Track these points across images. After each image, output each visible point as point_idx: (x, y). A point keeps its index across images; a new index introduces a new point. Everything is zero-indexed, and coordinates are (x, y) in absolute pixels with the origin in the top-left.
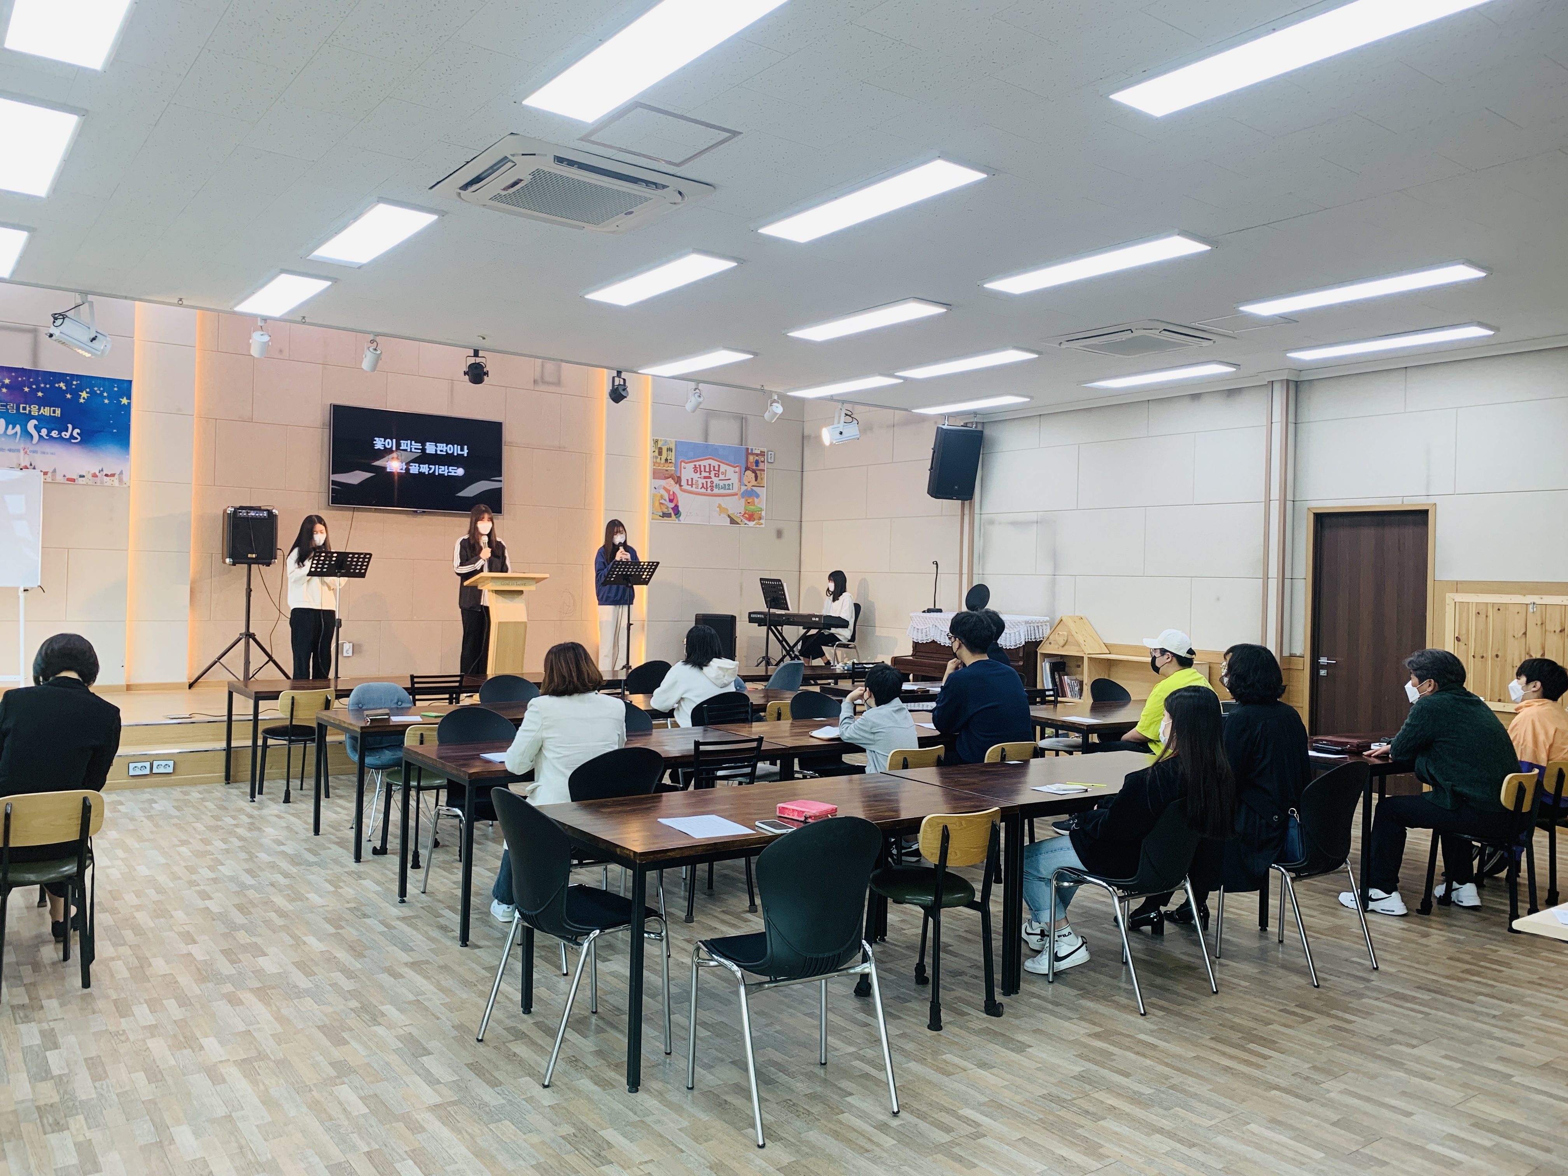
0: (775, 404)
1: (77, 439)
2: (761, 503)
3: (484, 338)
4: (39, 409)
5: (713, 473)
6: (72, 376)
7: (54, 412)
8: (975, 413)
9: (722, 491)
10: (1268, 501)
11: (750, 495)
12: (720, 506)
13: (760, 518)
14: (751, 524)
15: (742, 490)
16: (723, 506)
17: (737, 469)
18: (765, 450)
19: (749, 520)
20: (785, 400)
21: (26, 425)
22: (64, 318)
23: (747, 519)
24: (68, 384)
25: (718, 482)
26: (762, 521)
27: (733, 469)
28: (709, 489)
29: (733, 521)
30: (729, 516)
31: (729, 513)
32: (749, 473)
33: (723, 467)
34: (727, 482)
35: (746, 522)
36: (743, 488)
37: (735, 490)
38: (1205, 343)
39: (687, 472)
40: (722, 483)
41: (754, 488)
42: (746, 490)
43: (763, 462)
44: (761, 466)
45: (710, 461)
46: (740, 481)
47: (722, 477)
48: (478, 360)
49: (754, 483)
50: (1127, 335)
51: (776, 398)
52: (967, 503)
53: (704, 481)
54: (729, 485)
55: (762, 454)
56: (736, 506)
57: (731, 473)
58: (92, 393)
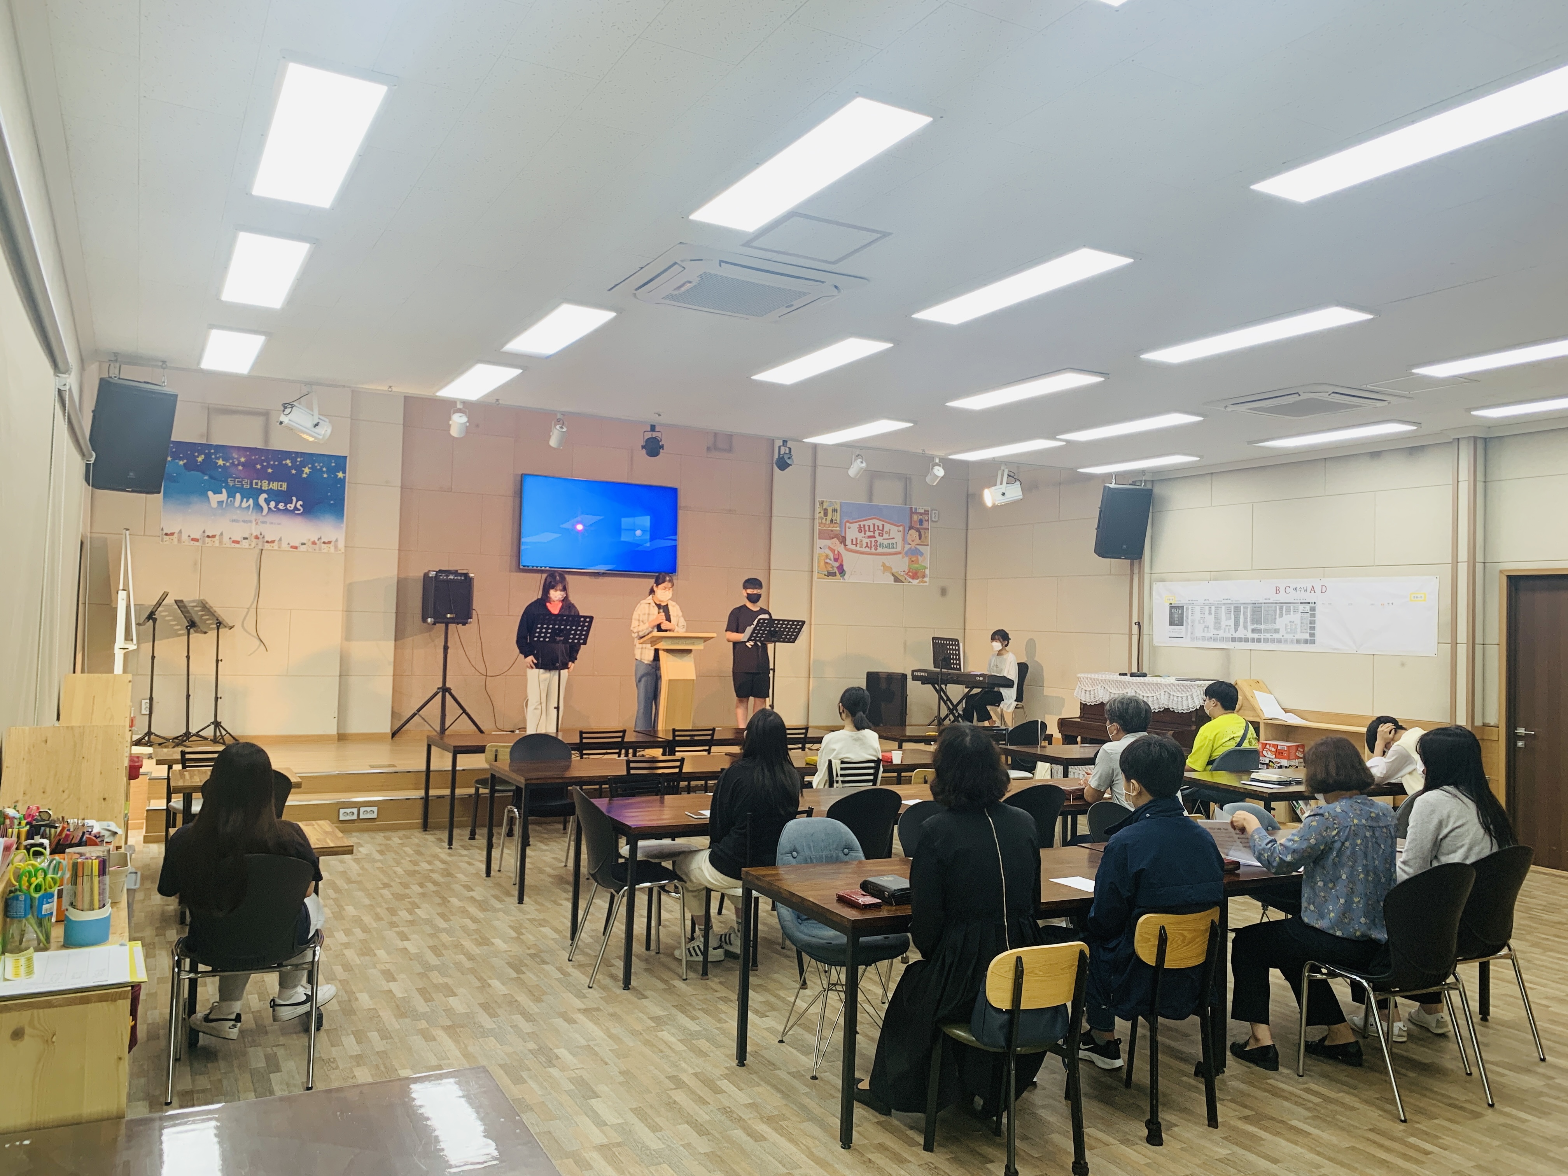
0: (936, 468)
1: (299, 510)
2: (926, 561)
3: (659, 415)
4: (269, 484)
5: (877, 533)
6: (297, 453)
7: (281, 487)
8: (1143, 472)
9: (886, 550)
10: (1455, 562)
11: (913, 554)
12: (884, 565)
13: (924, 576)
14: (915, 582)
15: (906, 549)
16: (887, 564)
17: (901, 528)
18: (929, 509)
19: (913, 578)
20: (946, 463)
21: (257, 499)
22: (292, 408)
23: (910, 577)
24: (294, 461)
25: (882, 541)
26: (927, 579)
27: (896, 528)
28: (873, 548)
29: (897, 580)
30: (893, 575)
31: (894, 571)
32: (912, 532)
33: (887, 527)
34: (890, 541)
35: (910, 580)
36: (907, 547)
37: (899, 549)
38: (1379, 404)
39: (852, 533)
40: (886, 542)
41: (918, 547)
42: (911, 548)
43: (928, 521)
44: (925, 525)
45: (875, 521)
46: (903, 540)
47: (885, 536)
48: (655, 434)
49: (918, 541)
50: (1295, 398)
51: (937, 461)
52: (1136, 562)
53: (868, 540)
54: (893, 544)
55: (926, 513)
56: (901, 565)
57: (895, 533)
58: (313, 468)
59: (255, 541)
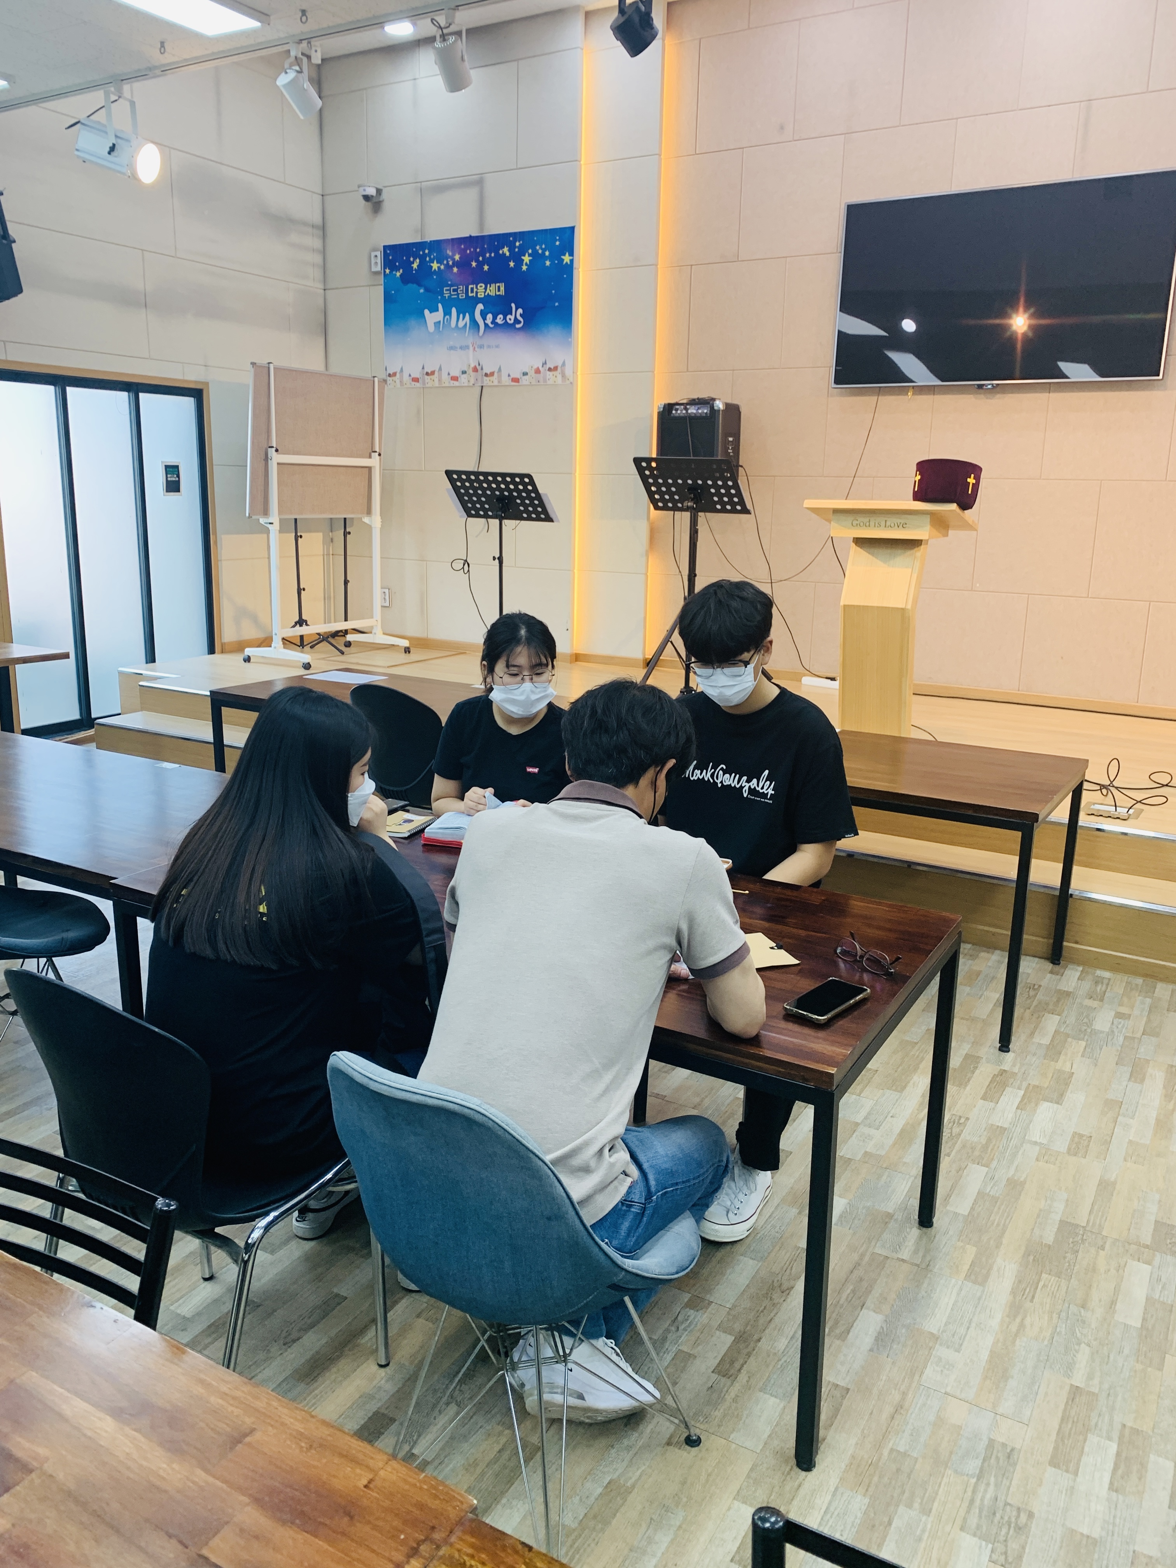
1: (520, 322)
4: (486, 289)
6: (514, 235)
7: (499, 290)
21: (474, 313)
24: (512, 247)
58: (534, 255)
59: (473, 374)
